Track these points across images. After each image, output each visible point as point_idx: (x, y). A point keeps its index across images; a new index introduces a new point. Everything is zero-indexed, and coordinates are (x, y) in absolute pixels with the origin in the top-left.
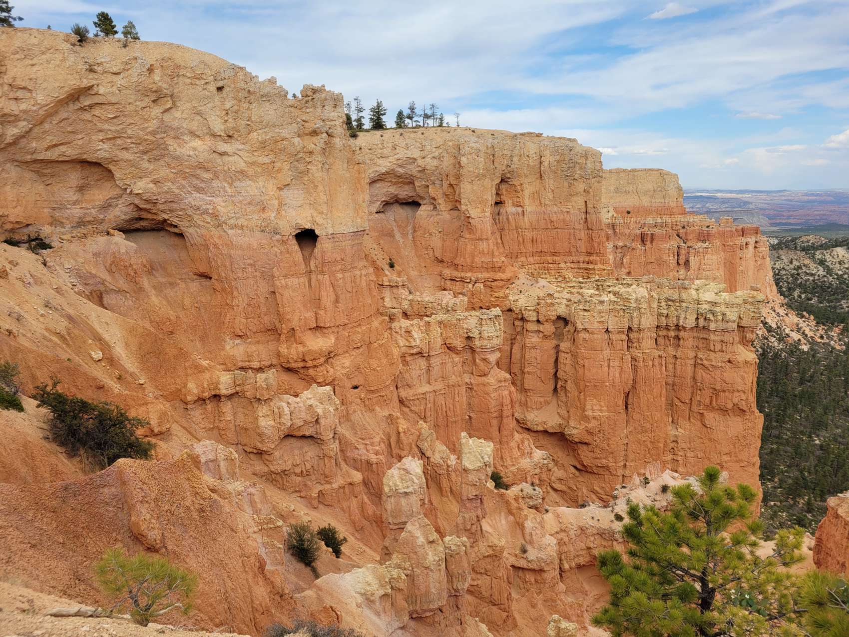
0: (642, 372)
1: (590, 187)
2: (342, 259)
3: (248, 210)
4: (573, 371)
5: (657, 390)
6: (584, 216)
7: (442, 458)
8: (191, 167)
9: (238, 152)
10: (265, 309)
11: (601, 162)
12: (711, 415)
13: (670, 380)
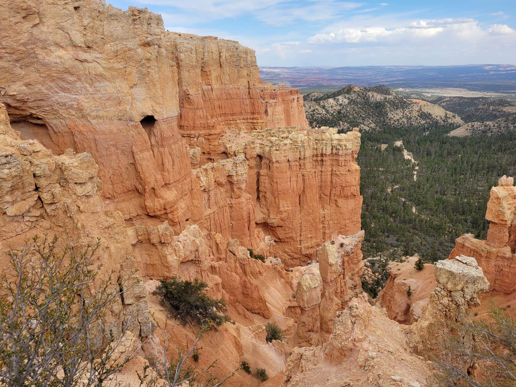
0: (307, 182)
1: (251, 73)
2: (173, 135)
3: (107, 104)
4: (270, 186)
5: (314, 191)
6: (247, 90)
7: (244, 254)
9: (96, 60)
10: (126, 176)
11: (255, 57)
12: (341, 200)
13: (319, 184)
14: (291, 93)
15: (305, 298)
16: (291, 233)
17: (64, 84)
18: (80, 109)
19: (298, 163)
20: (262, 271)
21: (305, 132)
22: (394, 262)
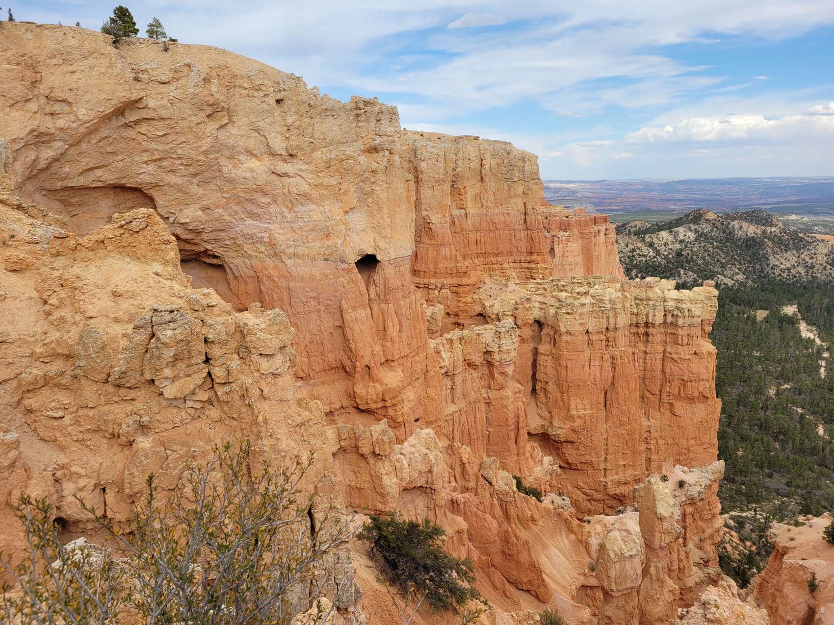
0: (619, 369)
1: (529, 189)
2: (403, 285)
3: (310, 237)
4: (554, 372)
5: (632, 386)
6: (523, 217)
7: (506, 485)
8: (247, 191)
9: (300, 173)
10: (329, 346)
11: (537, 165)
12: (680, 404)
13: (641, 374)
14: (595, 221)
15: (613, 573)
16: (589, 454)
17: (254, 208)
18: (272, 244)
19: (603, 337)
20: (536, 516)
21: (618, 286)
22: (781, 524)
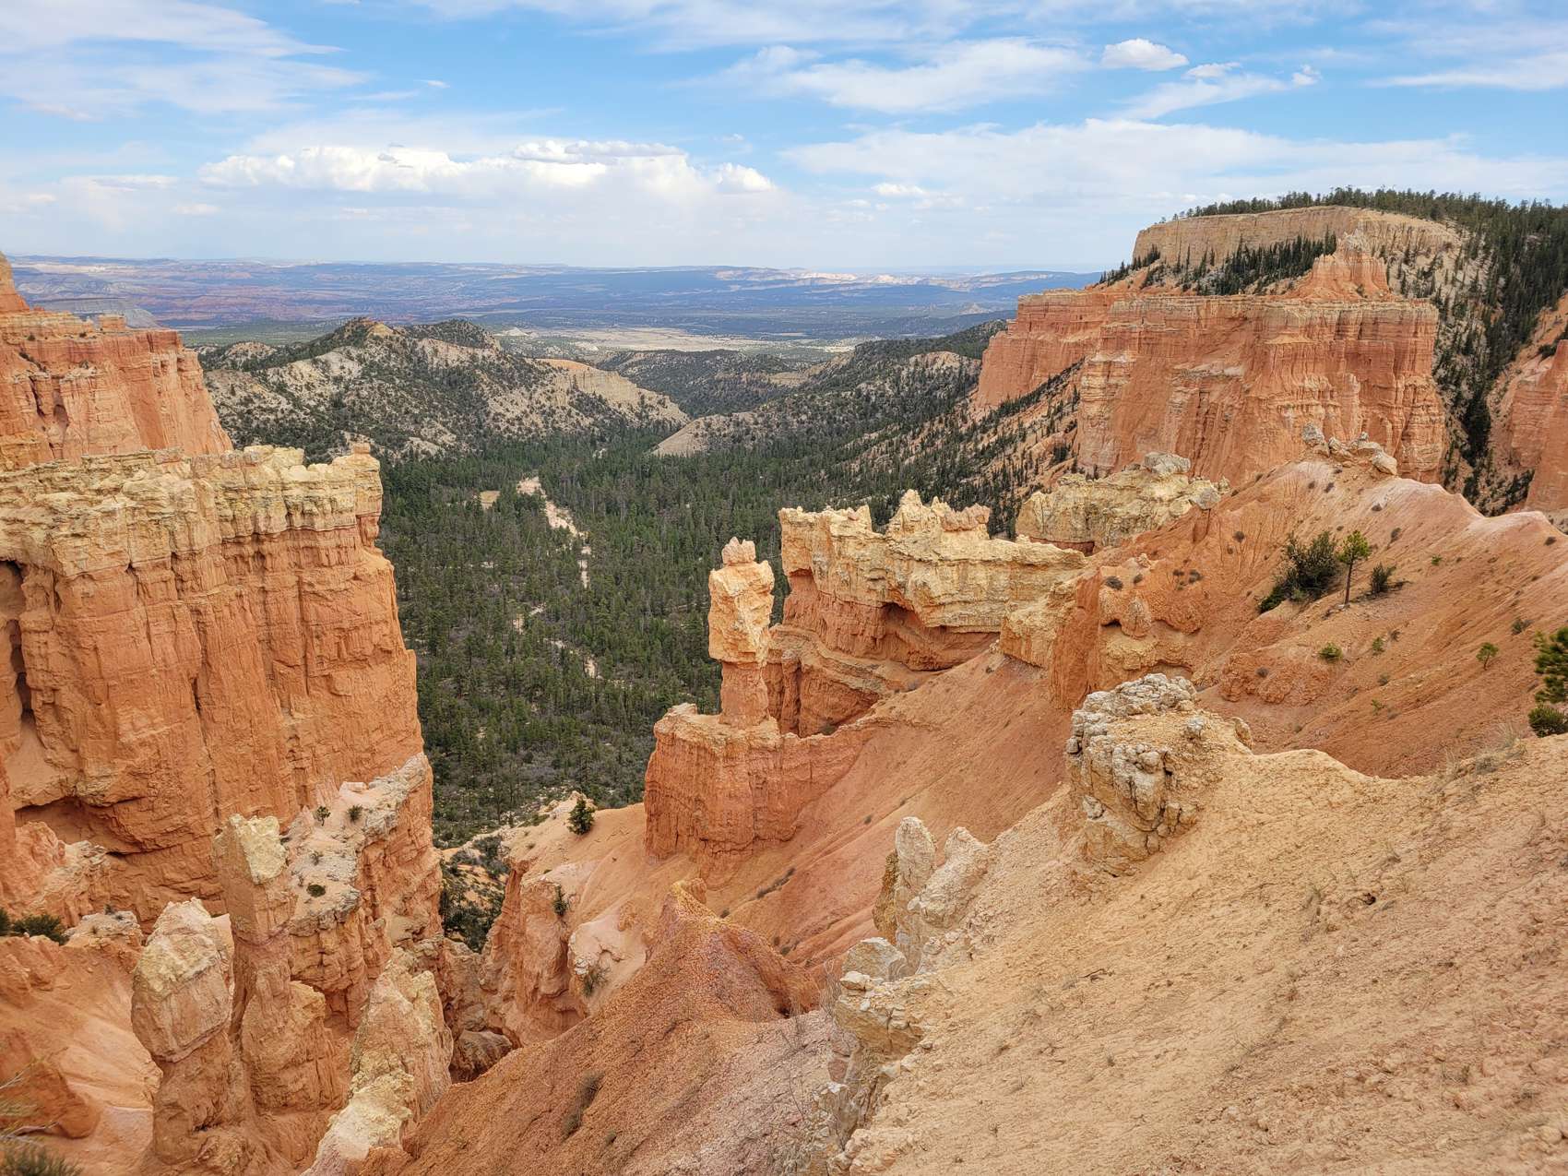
0: (215, 631)
4: (68, 664)
5: (246, 657)
12: (343, 673)
13: (262, 634)
14: (151, 343)
15: (166, 1019)
16: (179, 812)
19: (168, 574)
20: (43, 973)
21: (187, 467)
22: (515, 829)
